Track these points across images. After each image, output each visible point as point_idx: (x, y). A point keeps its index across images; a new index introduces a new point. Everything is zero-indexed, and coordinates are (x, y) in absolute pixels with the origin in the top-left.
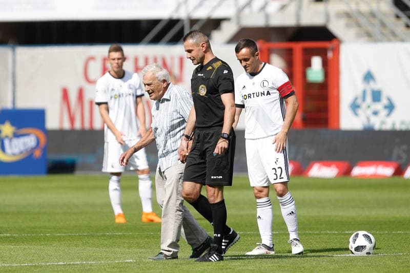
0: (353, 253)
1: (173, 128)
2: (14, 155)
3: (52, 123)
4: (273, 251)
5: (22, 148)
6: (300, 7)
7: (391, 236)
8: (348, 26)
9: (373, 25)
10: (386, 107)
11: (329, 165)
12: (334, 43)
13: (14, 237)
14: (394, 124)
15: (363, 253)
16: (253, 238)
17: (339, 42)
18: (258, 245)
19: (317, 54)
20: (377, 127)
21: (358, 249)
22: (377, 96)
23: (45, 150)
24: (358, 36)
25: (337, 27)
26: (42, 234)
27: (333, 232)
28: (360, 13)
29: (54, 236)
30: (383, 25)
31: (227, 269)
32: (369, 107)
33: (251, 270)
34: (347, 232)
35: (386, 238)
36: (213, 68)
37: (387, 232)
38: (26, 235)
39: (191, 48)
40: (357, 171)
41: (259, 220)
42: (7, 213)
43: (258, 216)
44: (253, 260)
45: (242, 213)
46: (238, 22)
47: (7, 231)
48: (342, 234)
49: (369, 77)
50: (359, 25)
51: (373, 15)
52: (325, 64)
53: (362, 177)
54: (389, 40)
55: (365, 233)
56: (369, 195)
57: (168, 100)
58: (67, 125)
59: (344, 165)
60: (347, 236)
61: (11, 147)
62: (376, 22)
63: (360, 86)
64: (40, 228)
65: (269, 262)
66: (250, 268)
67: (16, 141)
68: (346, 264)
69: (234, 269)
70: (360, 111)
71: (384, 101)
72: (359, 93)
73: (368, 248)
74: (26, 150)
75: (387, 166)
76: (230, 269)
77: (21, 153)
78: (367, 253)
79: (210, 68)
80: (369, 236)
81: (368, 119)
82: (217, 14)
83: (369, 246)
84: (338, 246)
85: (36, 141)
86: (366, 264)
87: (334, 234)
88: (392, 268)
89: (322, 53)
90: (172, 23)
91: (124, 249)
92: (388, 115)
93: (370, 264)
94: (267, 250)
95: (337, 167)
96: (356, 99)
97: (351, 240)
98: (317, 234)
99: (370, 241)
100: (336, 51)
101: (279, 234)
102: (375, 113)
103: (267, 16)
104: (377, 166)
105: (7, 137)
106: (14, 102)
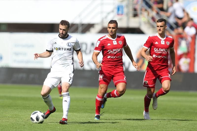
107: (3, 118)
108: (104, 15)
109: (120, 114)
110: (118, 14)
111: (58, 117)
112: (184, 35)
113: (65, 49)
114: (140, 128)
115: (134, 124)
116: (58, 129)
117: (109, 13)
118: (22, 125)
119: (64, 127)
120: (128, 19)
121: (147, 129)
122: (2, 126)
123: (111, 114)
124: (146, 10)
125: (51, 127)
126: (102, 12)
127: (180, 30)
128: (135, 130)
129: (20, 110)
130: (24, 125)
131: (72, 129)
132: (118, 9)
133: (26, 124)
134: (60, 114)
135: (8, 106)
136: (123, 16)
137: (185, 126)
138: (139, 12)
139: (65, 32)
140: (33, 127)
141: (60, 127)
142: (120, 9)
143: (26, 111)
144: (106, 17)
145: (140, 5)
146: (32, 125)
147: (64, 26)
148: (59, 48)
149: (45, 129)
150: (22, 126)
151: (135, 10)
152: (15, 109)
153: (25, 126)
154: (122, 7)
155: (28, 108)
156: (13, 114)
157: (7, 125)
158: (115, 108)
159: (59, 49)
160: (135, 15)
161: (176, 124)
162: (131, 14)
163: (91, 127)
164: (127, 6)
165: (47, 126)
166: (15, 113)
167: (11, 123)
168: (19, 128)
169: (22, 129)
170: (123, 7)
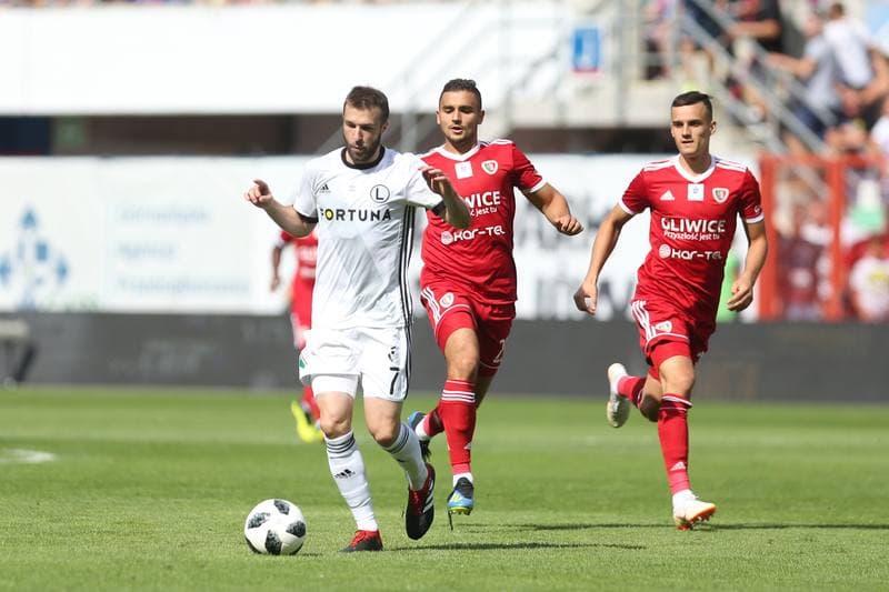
107: (73, 539)
108: (517, 73)
109: (595, 510)
110: (578, 69)
111: (318, 528)
112: (868, 155)
113: (363, 217)
114: (684, 569)
115: (656, 555)
116: (320, 583)
117: (536, 65)
118: (161, 566)
119: (343, 575)
120: (623, 90)
121: (714, 577)
122: (72, 572)
123: (551, 512)
124: (698, 48)
125: (286, 576)
126: (505, 61)
127: (853, 133)
128: (661, 579)
129: (149, 500)
130: (170, 568)
131: (379, 580)
132: (578, 46)
133: (176, 560)
134: (327, 514)
135: (98, 486)
136: (599, 74)
137: (880, 558)
138: (668, 55)
139: (370, 139)
140: (207, 576)
141: (329, 571)
142: (587, 46)
143: (175, 502)
144: (524, 83)
145: (673, 25)
146: (203, 566)
147: (366, 112)
148: (338, 211)
149: (260, 583)
150: (161, 574)
151: (652, 47)
152: (126, 497)
153: (174, 573)
154: (594, 35)
155: (184, 489)
156: (118, 519)
157: (91, 568)
158: (570, 487)
159: (338, 215)
160: (654, 72)
161: (842, 551)
162: (635, 69)
163: (466, 572)
164: (618, 31)
165: (270, 570)
166: (129, 513)
167: (109, 561)
168: (144, 583)
169: (159, 585)
170: (600, 35)
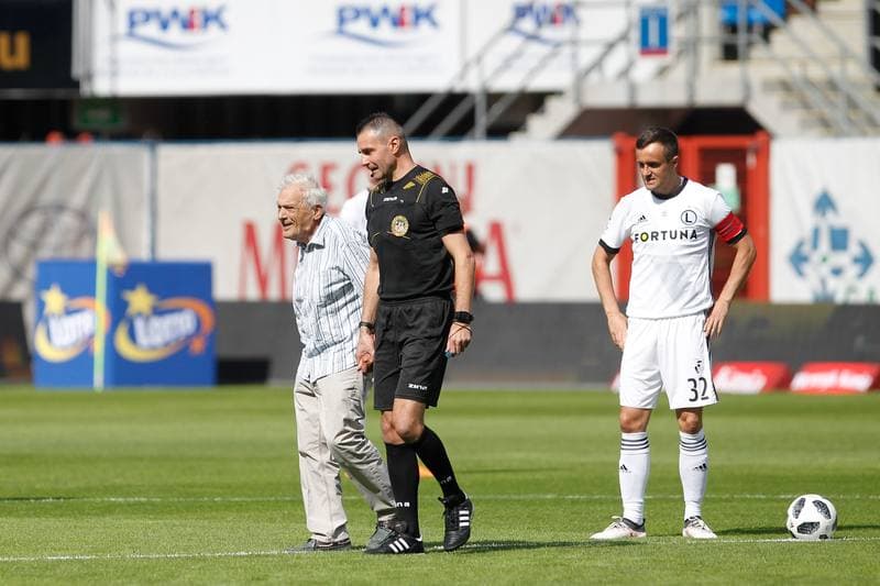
0: (794, 536)
1: (331, 298)
2: (153, 348)
3: (226, 287)
4: (644, 531)
5: (168, 336)
6: (694, 71)
7: (867, 503)
8: (785, 106)
9: (832, 104)
10: (856, 260)
11: (748, 370)
12: (760, 138)
13: (153, 504)
14: (872, 293)
15: (814, 536)
16: (604, 507)
17: (769, 136)
18: (615, 520)
19: (725, 160)
20: (840, 298)
21: (804, 528)
22: (839, 239)
23: (212, 339)
24: (805, 126)
25: (764, 109)
26: (206, 499)
27: (757, 496)
28: (810, 83)
29: (229, 501)
30: (852, 104)
31: (555, 565)
32: (824, 260)
33: (601, 568)
34: (783, 497)
35: (857, 509)
36: (418, 186)
37: (858, 497)
38: (176, 500)
39: (370, 146)
40: (802, 381)
41: (622, 474)
42: (141, 459)
43: (621, 465)
44: (604, 550)
45: (583, 459)
46: (578, 99)
47: (139, 493)
48: (773, 500)
49: (824, 203)
50: (806, 106)
51: (832, 85)
52: (742, 179)
53: (812, 392)
54: (864, 134)
55: (818, 498)
56: (824, 426)
57: (319, 247)
58: (253, 293)
59: (778, 370)
60: (781, 505)
61: (147, 334)
62: (839, 100)
63: (809, 219)
64: (202, 486)
65: (635, 553)
66: (599, 564)
67: (156, 323)
68: (781, 557)
69: (568, 566)
70: (807, 268)
71: (854, 249)
72: (807, 233)
73: (822, 526)
74: (177, 340)
75: (859, 372)
76: (561, 565)
77: (167, 344)
78: (821, 537)
79: (411, 184)
80: (824, 505)
81: (823, 282)
82: (538, 84)
83: (824, 522)
84: (765, 523)
85: (195, 321)
86: (820, 556)
87: (760, 499)
88: (868, 564)
89: (737, 157)
90: (453, 99)
91: (361, 528)
92: (861, 275)
93: (826, 557)
94: (631, 531)
95: (764, 373)
96: (800, 244)
97: (791, 511)
98: (727, 500)
99: (827, 513)
100: (764, 154)
101: (655, 499)
102: (837, 272)
103: (633, 89)
104: (840, 370)
105: (140, 314)
106: (153, 249)
